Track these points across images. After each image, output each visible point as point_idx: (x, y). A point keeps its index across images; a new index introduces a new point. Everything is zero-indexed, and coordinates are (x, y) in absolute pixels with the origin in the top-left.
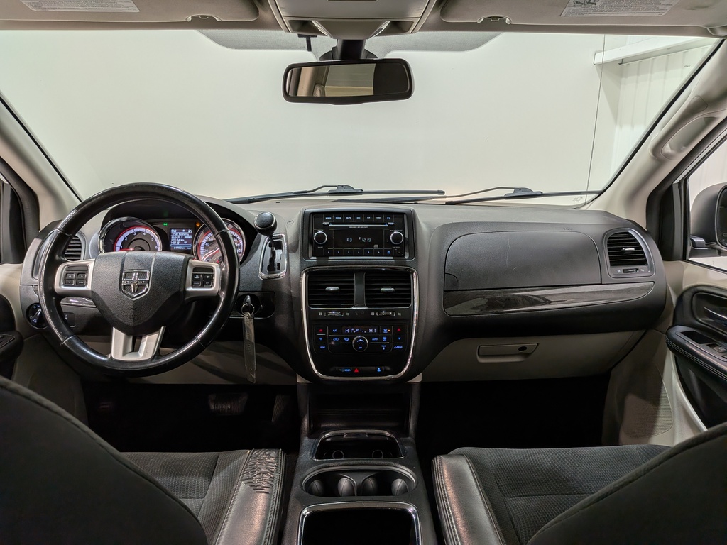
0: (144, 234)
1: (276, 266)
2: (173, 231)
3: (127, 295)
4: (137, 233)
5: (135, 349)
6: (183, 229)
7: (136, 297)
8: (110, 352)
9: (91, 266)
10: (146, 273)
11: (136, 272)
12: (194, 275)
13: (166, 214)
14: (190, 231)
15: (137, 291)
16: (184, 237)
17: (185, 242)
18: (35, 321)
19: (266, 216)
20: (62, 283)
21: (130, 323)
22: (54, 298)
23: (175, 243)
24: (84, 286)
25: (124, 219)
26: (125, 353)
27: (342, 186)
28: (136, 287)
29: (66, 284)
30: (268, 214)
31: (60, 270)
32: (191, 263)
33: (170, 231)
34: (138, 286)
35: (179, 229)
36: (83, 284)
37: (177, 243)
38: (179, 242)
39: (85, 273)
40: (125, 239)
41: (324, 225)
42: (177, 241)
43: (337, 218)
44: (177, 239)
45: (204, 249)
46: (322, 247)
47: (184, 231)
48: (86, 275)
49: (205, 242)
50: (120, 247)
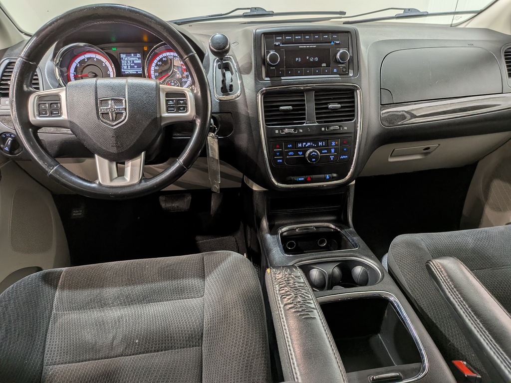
0: (95, 60)
1: (228, 88)
2: (123, 56)
3: (106, 123)
4: (88, 59)
5: (121, 173)
6: (131, 53)
7: (116, 125)
8: (97, 178)
9: (63, 95)
10: (122, 100)
11: (112, 99)
12: (167, 101)
13: (113, 39)
14: (139, 55)
15: (116, 120)
16: (133, 61)
17: (136, 67)
18: (7, 149)
19: (218, 38)
20: (36, 113)
21: (114, 150)
22: (30, 130)
23: (125, 67)
24: (60, 116)
26: (111, 180)
27: (255, 8)
28: (114, 115)
29: (40, 114)
30: (218, 35)
31: (32, 101)
32: (163, 89)
33: (120, 56)
34: (116, 114)
35: (128, 54)
36: (58, 114)
37: (127, 68)
38: (129, 67)
39: (57, 103)
40: (77, 65)
41: (275, 45)
42: (127, 66)
43: (287, 38)
44: (127, 63)
45: (154, 72)
46: (274, 68)
47: (132, 55)
48: (59, 105)
49: (154, 66)
50: (74, 74)
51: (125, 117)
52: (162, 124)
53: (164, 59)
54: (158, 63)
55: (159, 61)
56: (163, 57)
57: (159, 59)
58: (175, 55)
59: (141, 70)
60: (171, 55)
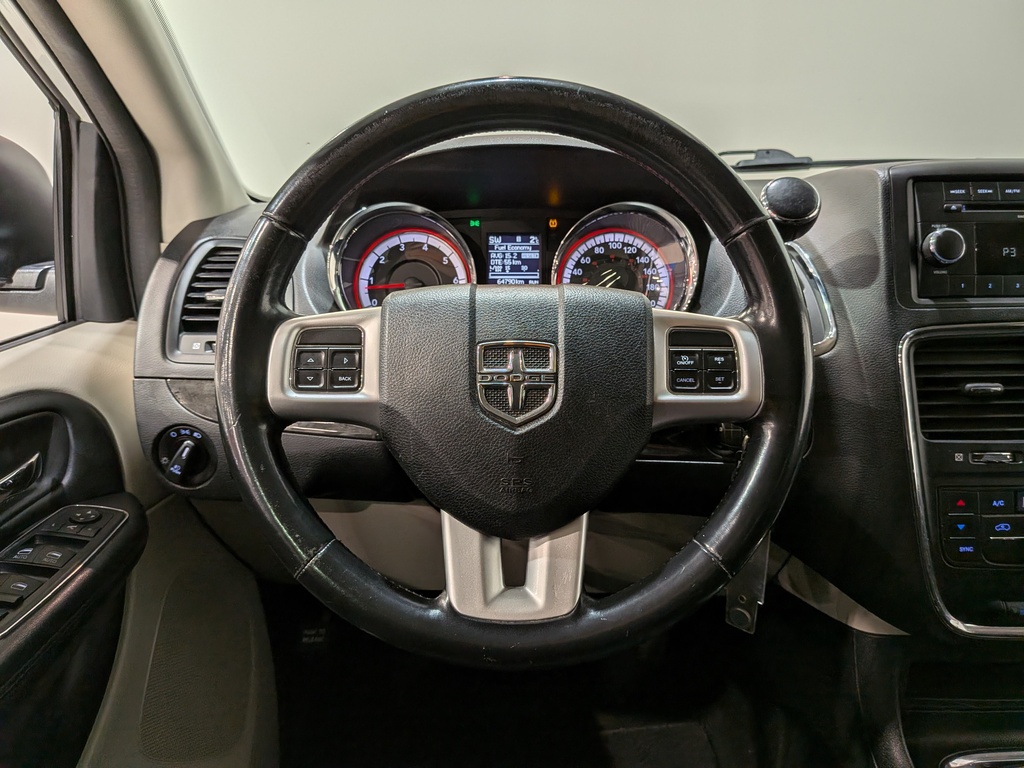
0: (425, 248)
2: (494, 240)
3: (495, 417)
4: (409, 245)
6: (516, 234)
7: (526, 423)
9: (371, 332)
10: (547, 350)
11: (516, 347)
12: (673, 357)
14: (534, 240)
15: (526, 408)
16: (519, 254)
17: (524, 268)
18: (176, 470)
20: (288, 378)
21: (507, 504)
22: (264, 427)
23: (498, 269)
24: (355, 390)
26: (487, 601)
27: (768, 152)
28: (522, 394)
29: (299, 382)
31: (281, 344)
32: (663, 320)
33: (488, 241)
34: (528, 389)
35: (508, 236)
36: (352, 383)
37: (504, 270)
38: (508, 268)
39: (353, 352)
40: (379, 259)
41: (948, 210)
42: (504, 266)
43: (980, 191)
44: (503, 259)
46: (944, 272)
47: (519, 239)
48: (357, 357)
49: (572, 267)
50: (369, 281)
51: (554, 400)
52: (655, 423)
53: (597, 251)
54: (583, 261)
55: (585, 255)
56: (597, 246)
57: (586, 249)
58: (626, 241)
59: (538, 277)
60: (617, 240)
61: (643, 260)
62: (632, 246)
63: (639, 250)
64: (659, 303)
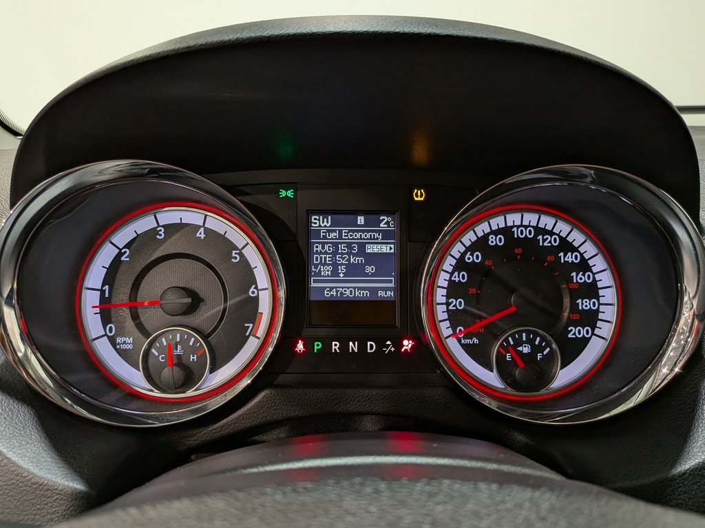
0: (201, 234)
2: (320, 223)
4: (171, 229)
6: (355, 212)
13: (286, 150)
14: (385, 222)
16: (362, 246)
17: (369, 269)
23: (326, 271)
25: (106, 170)
33: (309, 222)
35: (342, 213)
37: (335, 273)
38: (342, 269)
40: (120, 254)
42: (335, 266)
44: (335, 253)
45: (448, 297)
47: (361, 220)
49: (450, 269)
50: (102, 292)
53: (492, 240)
54: (469, 258)
55: (472, 248)
56: (492, 232)
57: (474, 239)
58: (541, 225)
59: (392, 285)
60: (526, 223)
61: (570, 258)
62: (551, 233)
63: (563, 241)
64: (597, 331)
